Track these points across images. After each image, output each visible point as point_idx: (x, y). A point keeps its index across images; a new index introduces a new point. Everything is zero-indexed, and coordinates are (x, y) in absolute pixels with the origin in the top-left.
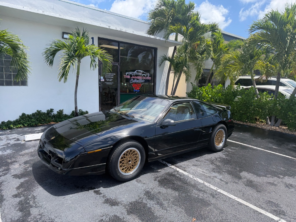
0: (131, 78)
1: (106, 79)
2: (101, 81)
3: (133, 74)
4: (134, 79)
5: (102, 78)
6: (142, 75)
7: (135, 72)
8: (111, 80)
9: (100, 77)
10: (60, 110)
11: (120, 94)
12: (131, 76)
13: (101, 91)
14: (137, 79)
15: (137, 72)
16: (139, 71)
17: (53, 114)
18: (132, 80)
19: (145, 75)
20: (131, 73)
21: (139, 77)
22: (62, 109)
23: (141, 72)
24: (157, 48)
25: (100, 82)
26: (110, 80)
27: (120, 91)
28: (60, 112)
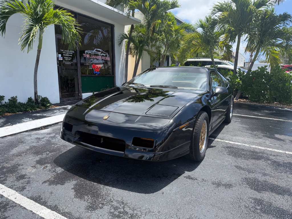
0: (91, 57)
1: (65, 57)
2: (59, 59)
3: (92, 52)
4: (94, 59)
5: (60, 55)
6: (102, 55)
7: (94, 50)
8: (70, 59)
9: (57, 54)
10: (12, 98)
11: (81, 76)
12: (90, 54)
13: (60, 72)
14: (97, 59)
15: (97, 51)
16: (98, 50)
17: (4, 103)
18: (92, 59)
19: (105, 55)
20: (89, 52)
21: (98, 57)
22: (15, 96)
23: (100, 51)
24: (114, 25)
25: (58, 61)
26: (68, 59)
27: (80, 73)
28: (13, 100)
